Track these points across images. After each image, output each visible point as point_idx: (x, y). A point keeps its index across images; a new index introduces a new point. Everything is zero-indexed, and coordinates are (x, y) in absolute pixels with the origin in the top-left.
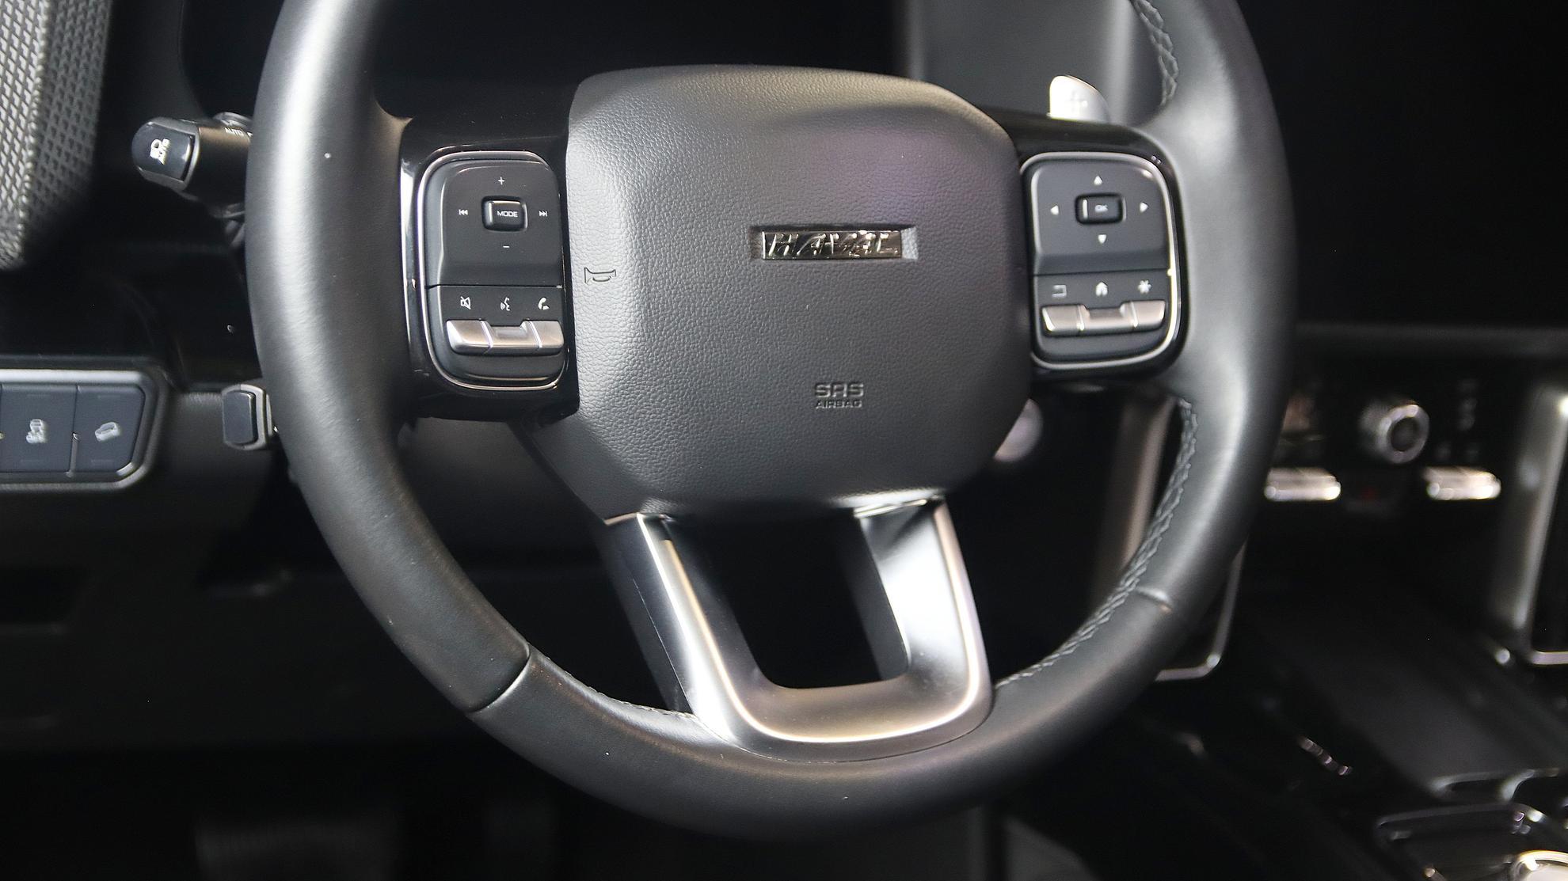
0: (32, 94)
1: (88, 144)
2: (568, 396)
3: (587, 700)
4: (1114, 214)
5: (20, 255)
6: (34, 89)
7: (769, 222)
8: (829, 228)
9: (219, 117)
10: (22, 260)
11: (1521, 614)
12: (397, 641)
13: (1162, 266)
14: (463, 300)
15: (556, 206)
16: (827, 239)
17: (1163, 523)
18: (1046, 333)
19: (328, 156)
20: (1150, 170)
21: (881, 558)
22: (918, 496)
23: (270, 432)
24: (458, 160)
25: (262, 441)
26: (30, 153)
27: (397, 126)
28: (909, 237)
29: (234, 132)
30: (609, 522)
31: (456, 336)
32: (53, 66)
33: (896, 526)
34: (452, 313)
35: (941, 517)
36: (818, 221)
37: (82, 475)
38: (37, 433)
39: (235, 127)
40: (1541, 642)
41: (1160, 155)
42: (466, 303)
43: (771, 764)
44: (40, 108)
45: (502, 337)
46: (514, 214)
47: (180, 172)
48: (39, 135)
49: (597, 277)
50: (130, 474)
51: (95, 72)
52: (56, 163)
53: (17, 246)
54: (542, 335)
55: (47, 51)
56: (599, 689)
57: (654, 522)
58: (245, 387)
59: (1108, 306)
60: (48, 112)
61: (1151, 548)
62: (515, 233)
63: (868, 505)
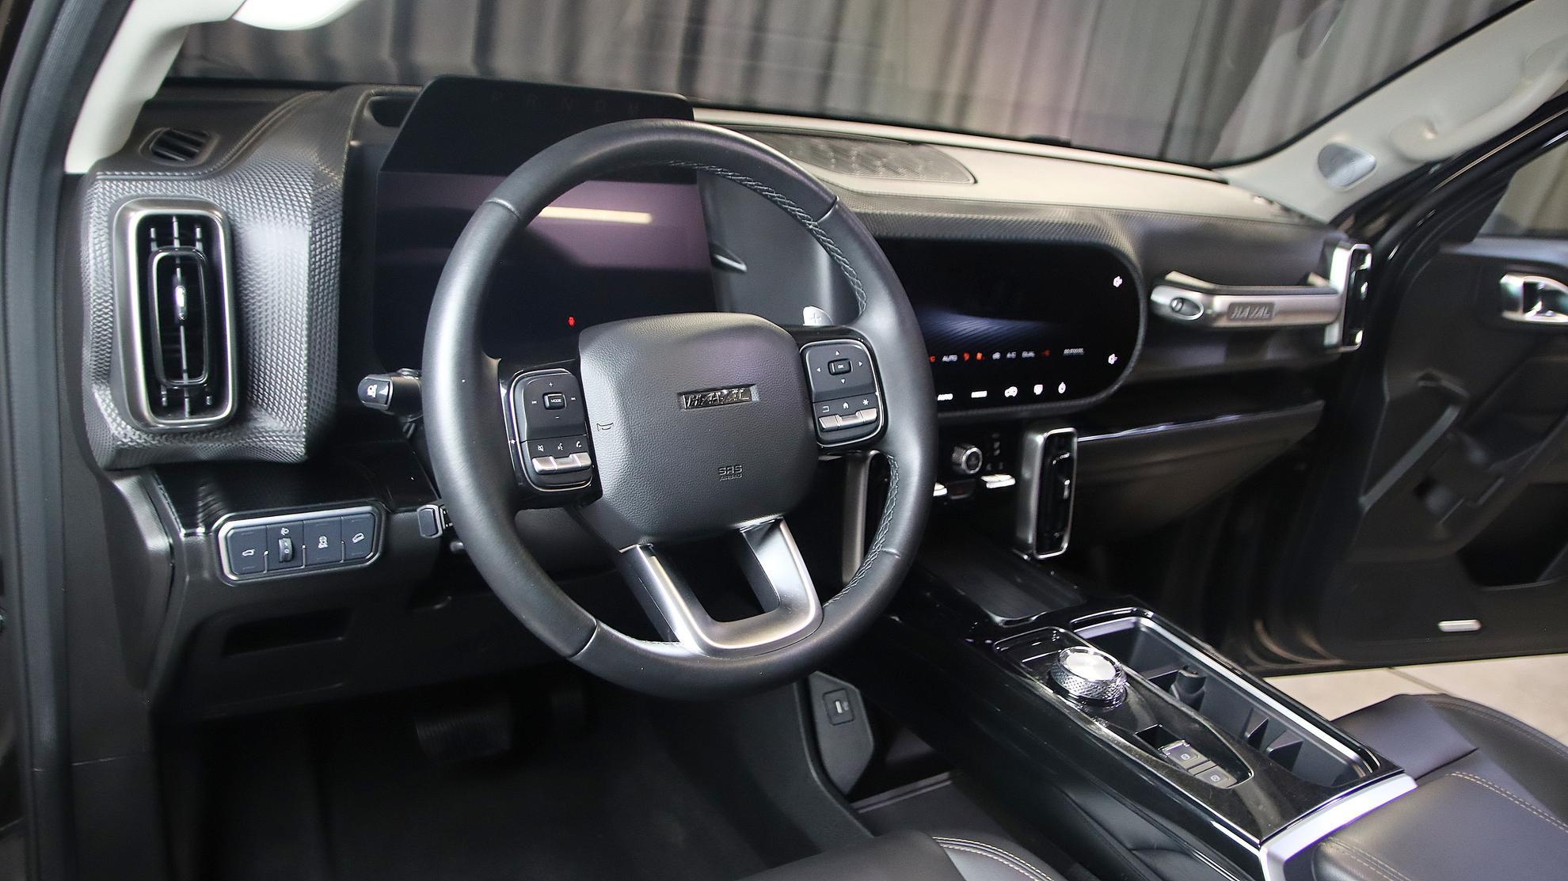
0: (303, 372)
1: (333, 394)
2: (596, 490)
3: (628, 644)
4: (847, 368)
5: (305, 454)
6: (304, 369)
7: (686, 390)
8: (715, 390)
9: (399, 371)
10: (306, 457)
11: (1031, 539)
12: (528, 626)
13: (872, 391)
14: (539, 447)
15: (579, 394)
16: (714, 396)
17: (889, 516)
18: (822, 430)
19: (463, 381)
20: (860, 346)
21: (756, 551)
22: (771, 518)
23: (444, 527)
24: (528, 376)
25: (440, 532)
26: (305, 402)
27: (495, 363)
28: (753, 389)
29: (409, 377)
30: (621, 551)
31: (538, 466)
32: (312, 356)
33: (762, 533)
34: (535, 454)
35: (782, 526)
36: (710, 387)
37: (347, 562)
38: (323, 543)
39: (408, 375)
40: (1041, 551)
41: (862, 337)
42: (541, 448)
43: (718, 662)
44: (308, 378)
45: (561, 464)
46: (560, 400)
47: (385, 400)
48: (308, 392)
49: (604, 428)
50: (373, 558)
51: (333, 357)
52: (318, 405)
53: (303, 449)
54: (580, 460)
55: (309, 349)
56: (632, 636)
57: (645, 548)
58: (428, 506)
59: (851, 413)
60: (312, 380)
61: (886, 528)
62: (561, 410)
63: (746, 525)
